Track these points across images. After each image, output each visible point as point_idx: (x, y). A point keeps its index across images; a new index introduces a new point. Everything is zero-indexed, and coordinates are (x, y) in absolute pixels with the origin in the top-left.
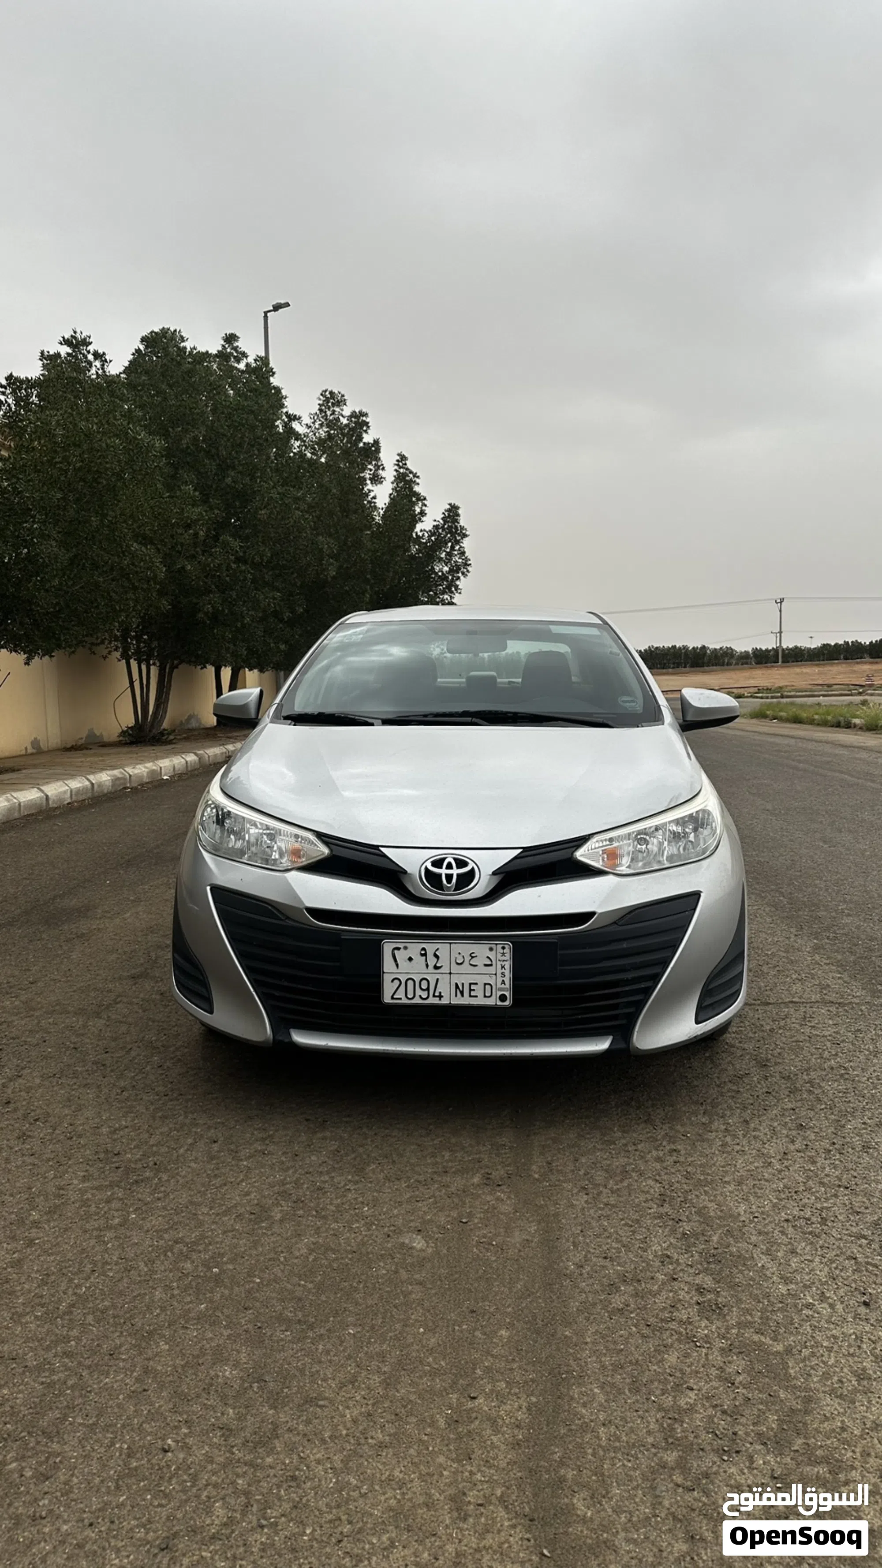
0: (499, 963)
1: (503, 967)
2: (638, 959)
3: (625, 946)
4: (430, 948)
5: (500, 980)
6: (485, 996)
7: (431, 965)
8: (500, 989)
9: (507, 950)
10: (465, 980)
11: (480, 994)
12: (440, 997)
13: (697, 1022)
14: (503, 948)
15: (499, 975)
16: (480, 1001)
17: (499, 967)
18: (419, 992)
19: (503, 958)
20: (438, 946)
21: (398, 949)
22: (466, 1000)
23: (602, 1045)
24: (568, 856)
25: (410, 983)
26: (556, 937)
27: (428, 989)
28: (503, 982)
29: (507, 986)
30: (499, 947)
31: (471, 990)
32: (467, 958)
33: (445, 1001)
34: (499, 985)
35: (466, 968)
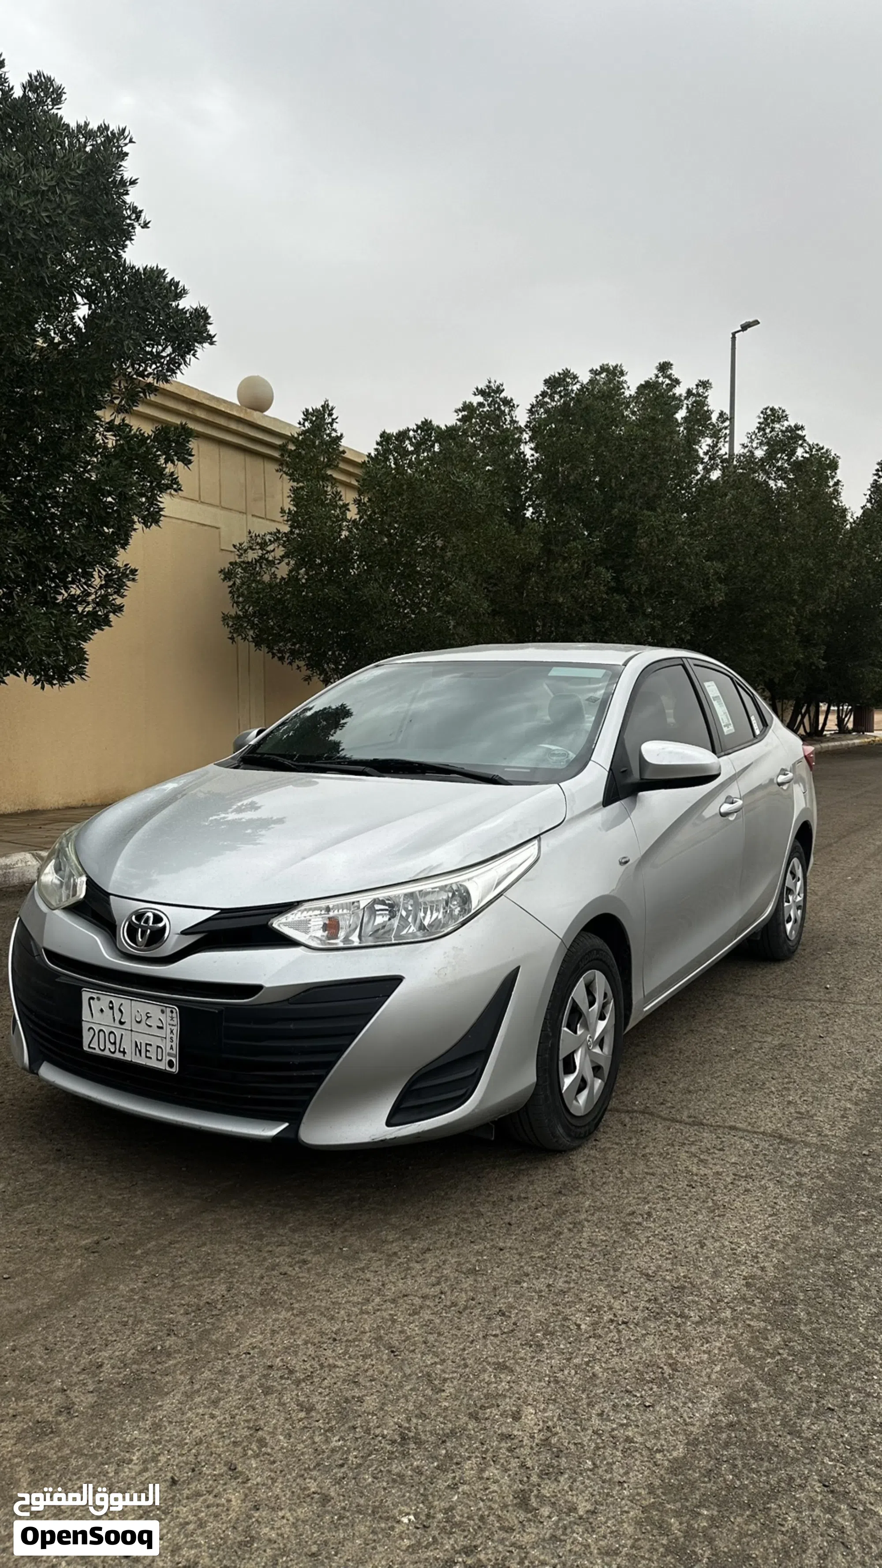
0: (169, 1027)
1: (172, 1032)
2: (306, 1044)
3: (292, 1026)
4: (117, 1002)
5: (169, 1044)
6: (158, 1060)
7: (117, 1019)
8: (169, 1055)
9: (174, 1015)
10: (142, 1040)
11: (154, 1057)
12: (124, 1053)
13: (389, 1124)
14: (172, 1012)
15: (168, 1039)
16: (153, 1064)
17: (169, 1031)
18: (108, 1045)
19: (172, 1022)
20: (123, 1001)
21: (93, 998)
22: (141, 1061)
23: (271, 1131)
24: (265, 922)
25: (101, 1033)
26: (222, 1008)
27: (115, 1043)
28: (172, 1048)
29: (174, 1052)
30: (168, 1010)
31: (147, 1051)
32: (144, 1018)
33: (128, 1058)
34: (168, 1050)
35: (142, 1027)
